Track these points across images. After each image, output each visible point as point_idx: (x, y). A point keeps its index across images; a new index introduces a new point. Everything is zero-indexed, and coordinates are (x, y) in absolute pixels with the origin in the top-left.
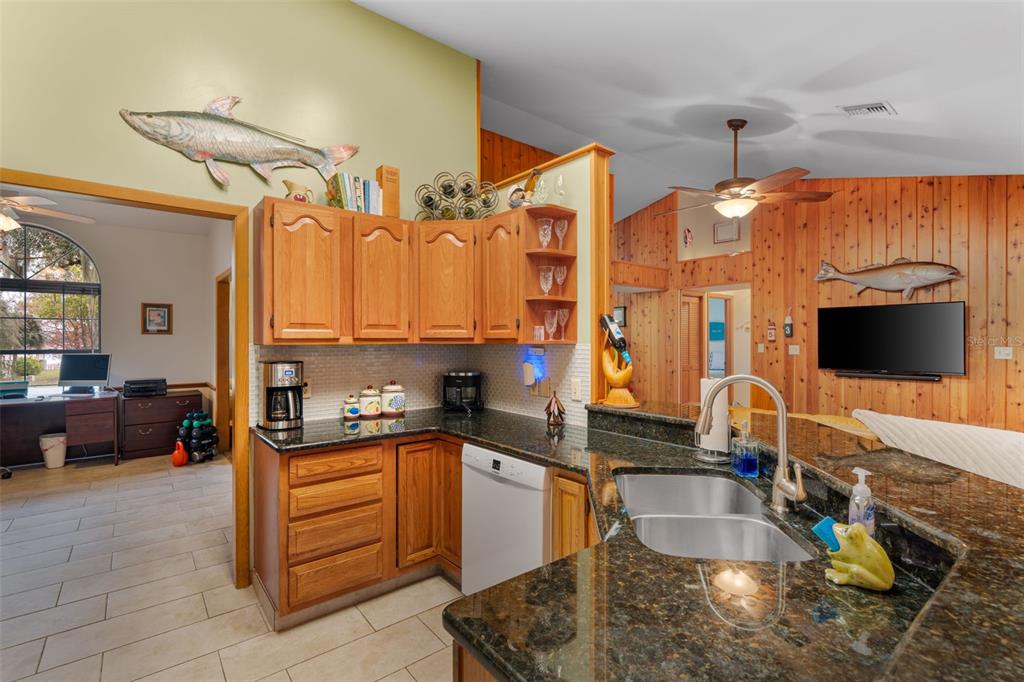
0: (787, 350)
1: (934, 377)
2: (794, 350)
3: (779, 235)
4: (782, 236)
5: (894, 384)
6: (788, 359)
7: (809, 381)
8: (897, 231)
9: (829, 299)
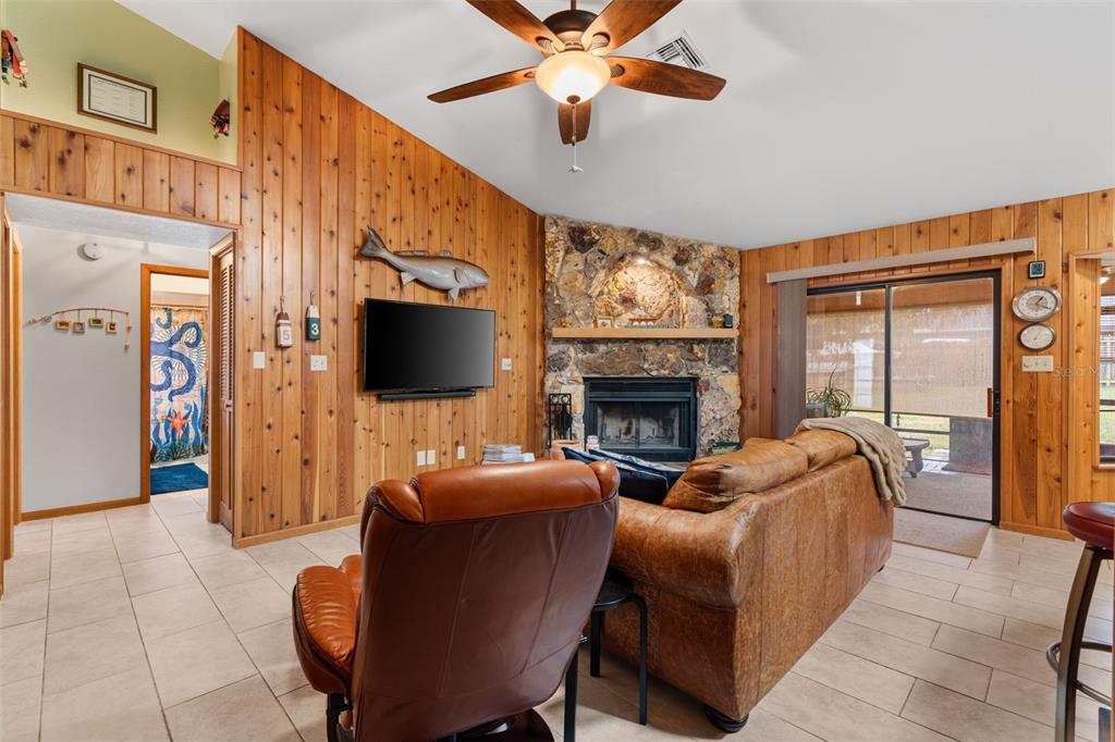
0: (305, 363)
1: (466, 392)
2: (319, 363)
3: (293, 159)
4: (299, 160)
5: (434, 403)
6: (308, 379)
7: (341, 413)
8: (437, 215)
9: (368, 286)
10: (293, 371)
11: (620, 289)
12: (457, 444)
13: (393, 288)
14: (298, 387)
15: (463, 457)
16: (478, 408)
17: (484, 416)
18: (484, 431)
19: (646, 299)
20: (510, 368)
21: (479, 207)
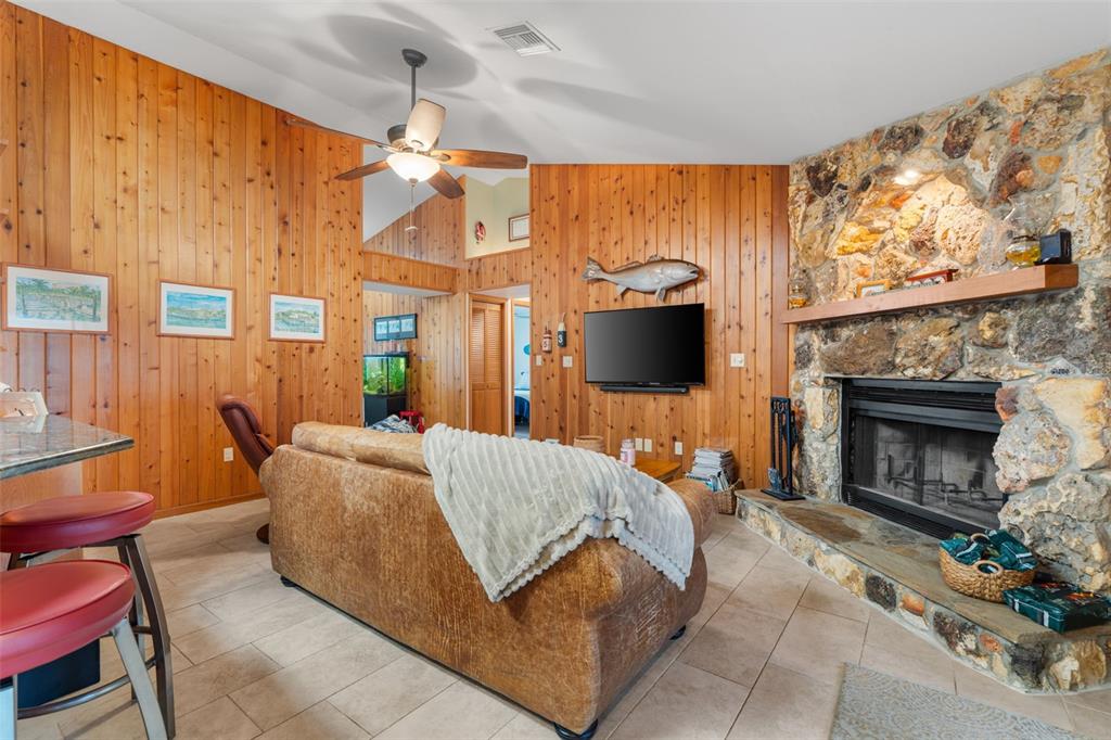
0: (561, 362)
2: (568, 362)
3: (554, 229)
4: (557, 230)
5: (651, 398)
6: (563, 371)
7: (580, 397)
8: (653, 225)
9: (597, 302)
10: (555, 367)
11: (910, 230)
12: (674, 439)
13: (616, 300)
14: (557, 377)
15: (681, 453)
16: (699, 407)
17: (707, 415)
18: (707, 431)
19: (951, 234)
20: (742, 365)
21: (700, 196)
